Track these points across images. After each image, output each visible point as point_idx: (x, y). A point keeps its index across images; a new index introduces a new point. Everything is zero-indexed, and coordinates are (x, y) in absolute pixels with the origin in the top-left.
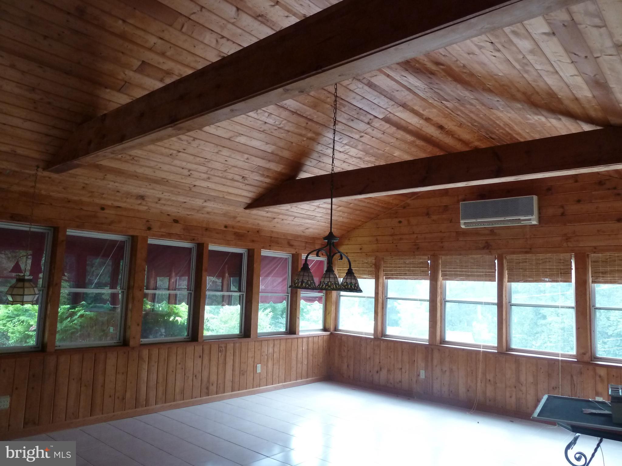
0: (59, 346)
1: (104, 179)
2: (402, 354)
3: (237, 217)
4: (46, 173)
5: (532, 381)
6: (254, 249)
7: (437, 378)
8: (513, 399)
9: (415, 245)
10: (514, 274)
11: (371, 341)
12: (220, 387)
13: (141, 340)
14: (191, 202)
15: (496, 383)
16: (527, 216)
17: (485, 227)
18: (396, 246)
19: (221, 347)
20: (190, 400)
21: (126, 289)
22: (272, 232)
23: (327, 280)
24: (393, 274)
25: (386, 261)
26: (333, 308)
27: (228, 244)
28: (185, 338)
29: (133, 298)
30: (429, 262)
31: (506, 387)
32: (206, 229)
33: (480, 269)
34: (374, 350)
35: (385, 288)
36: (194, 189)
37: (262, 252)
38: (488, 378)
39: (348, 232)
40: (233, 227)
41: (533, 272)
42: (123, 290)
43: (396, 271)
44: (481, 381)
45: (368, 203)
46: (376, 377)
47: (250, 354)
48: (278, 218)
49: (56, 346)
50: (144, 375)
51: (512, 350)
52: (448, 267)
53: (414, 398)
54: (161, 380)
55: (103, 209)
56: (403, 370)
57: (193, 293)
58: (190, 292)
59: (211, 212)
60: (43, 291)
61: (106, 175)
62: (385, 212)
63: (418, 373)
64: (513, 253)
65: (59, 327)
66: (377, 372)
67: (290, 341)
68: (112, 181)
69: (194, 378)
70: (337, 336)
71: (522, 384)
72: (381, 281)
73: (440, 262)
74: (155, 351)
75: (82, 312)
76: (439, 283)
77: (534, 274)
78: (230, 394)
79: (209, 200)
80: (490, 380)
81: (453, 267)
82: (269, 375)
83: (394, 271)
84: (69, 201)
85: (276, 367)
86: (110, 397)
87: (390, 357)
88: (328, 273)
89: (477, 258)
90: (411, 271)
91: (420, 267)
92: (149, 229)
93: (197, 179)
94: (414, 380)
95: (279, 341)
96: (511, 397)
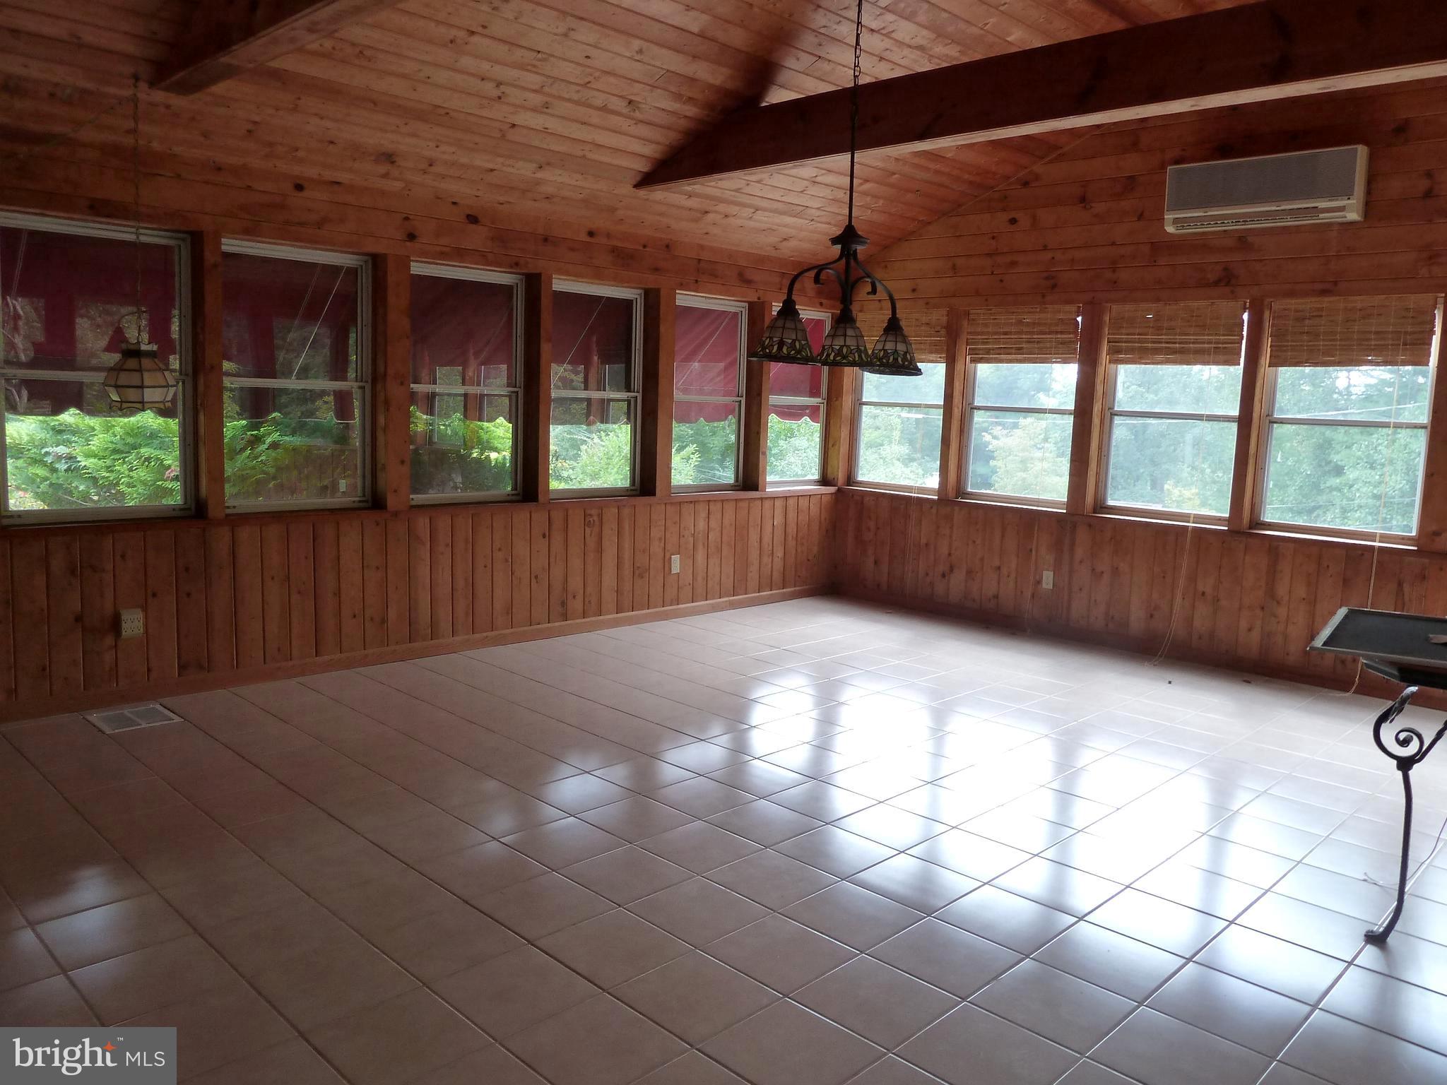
0: (234, 507)
1: (295, 109)
2: (1003, 536)
3: (616, 209)
4: (159, 96)
5: (1304, 596)
6: (658, 290)
7: (1081, 589)
8: (1255, 636)
9: (1047, 278)
10: (1287, 346)
11: (932, 507)
12: (590, 602)
13: (411, 496)
14: (504, 169)
15: (1218, 600)
16: (1337, 200)
17: (1225, 231)
18: (1001, 281)
19: (591, 515)
20: (525, 628)
21: (370, 381)
22: (702, 247)
23: (838, 342)
24: (990, 349)
25: (973, 320)
26: (844, 433)
27: (598, 275)
28: (508, 495)
29: (387, 403)
30: (1079, 319)
31: (1240, 609)
32: (546, 240)
33: (1204, 335)
34: (938, 527)
35: (969, 383)
36: (513, 135)
37: (678, 296)
38: (1200, 588)
39: (886, 247)
40: (608, 236)
41: (1336, 340)
42: (361, 384)
43: (999, 343)
44: (1183, 594)
45: (937, 172)
46: (940, 589)
47: (656, 533)
48: (716, 212)
49: (228, 507)
50: (423, 571)
51: (1263, 527)
52: (1124, 331)
54: (460, 583)
55: (299, 188)
56: (1004, 571)
57: (521, 395)
58: (515, 389)
59: (553, 196)
60: (183, 383)
61: (299, 99)
62: (976, 196)
63: (1037, 577)
64: (1291, 294)
65: (229, 469)
66: (944, 576)
67: (745, 504)
68: (316, 115)
69: (534, 580)
70: (853, 496)
71: (1278, 603)
72: (959, 367)
73: (1107, 318)
74: (444, 522)
75: (275, 436)
76: (1101, 370)
77: (1336, 345)
78: (614, 618)
79: (548, 164)
80: (1203, 594)
81: (1137, 331)
82: (699, 579)
83: (993, 343)
84: (219, 169)
85: (714, 561)
86: (355, 616)
87: (974, 542)
88: (842, 325)
89: (1198, 309)
90: (1034, 342)
91: (1057, 333)
92: (411, 237)
93: (519, 106)
94: (1028, 594)
95: (719, 505)
96: (1250, 630)
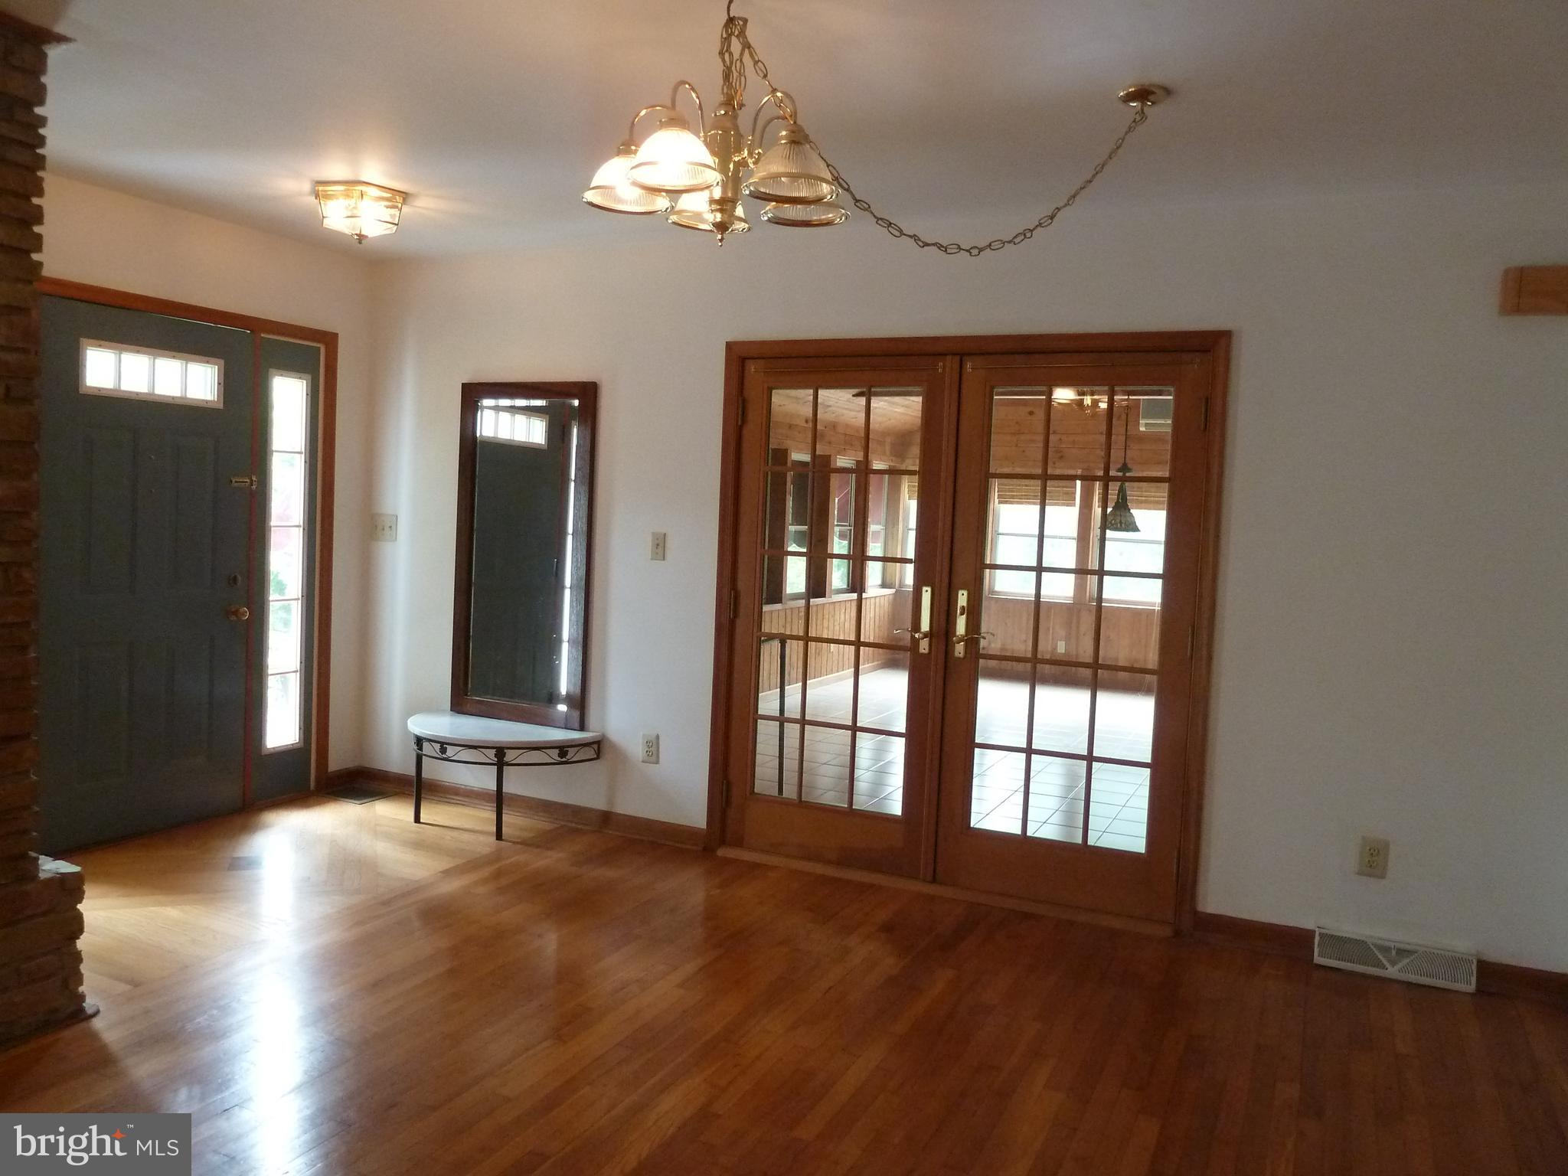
37: (838, 460)
53: (1049, 682)
83: (1017, 492)
